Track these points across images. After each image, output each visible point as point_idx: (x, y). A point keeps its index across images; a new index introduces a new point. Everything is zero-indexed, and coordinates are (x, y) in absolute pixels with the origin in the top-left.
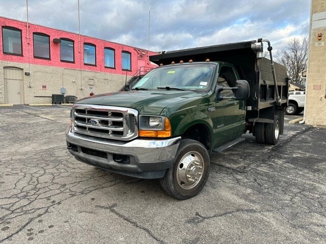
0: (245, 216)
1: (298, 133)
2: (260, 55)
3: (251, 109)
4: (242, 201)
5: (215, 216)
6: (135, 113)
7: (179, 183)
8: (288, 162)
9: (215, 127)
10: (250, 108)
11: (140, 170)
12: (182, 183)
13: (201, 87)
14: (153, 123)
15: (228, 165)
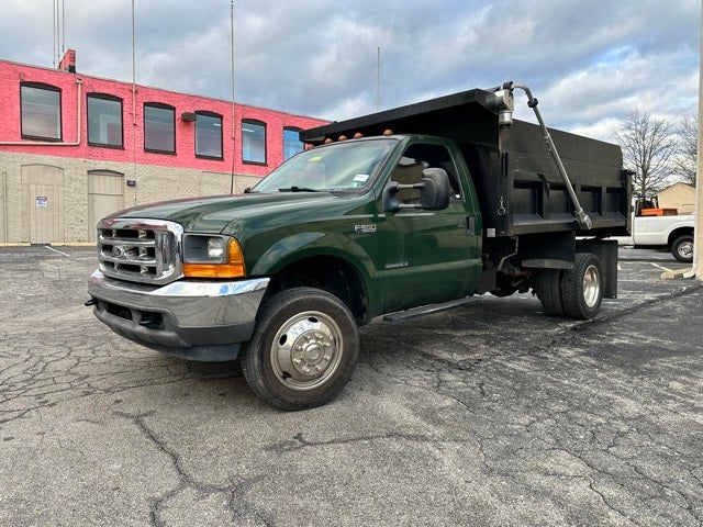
0: (396, 446)
1: (662, 298)
2: (507, 117)
3: (494, 235)
4: (414, 420)
5: (333, 442)
6: (176, 229)
7: (278, 374)
8: (588, 354)
9: (380, 266)
10: (492, 233)
11: (183, 342)
12: (286, 375)
13: (355, 185)
14: (216, 252)
15: (445, 355)
